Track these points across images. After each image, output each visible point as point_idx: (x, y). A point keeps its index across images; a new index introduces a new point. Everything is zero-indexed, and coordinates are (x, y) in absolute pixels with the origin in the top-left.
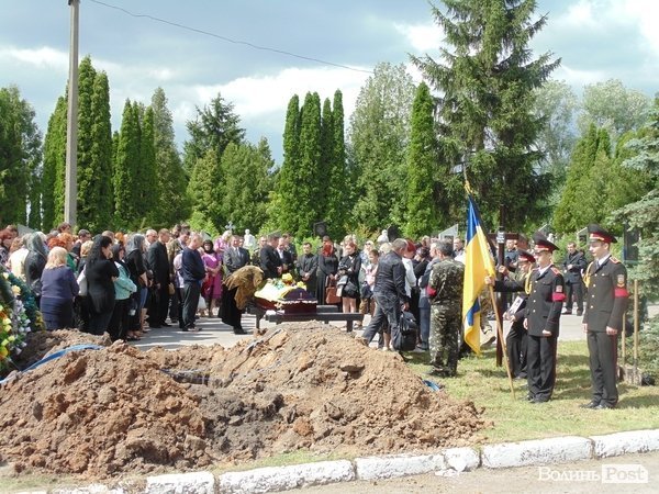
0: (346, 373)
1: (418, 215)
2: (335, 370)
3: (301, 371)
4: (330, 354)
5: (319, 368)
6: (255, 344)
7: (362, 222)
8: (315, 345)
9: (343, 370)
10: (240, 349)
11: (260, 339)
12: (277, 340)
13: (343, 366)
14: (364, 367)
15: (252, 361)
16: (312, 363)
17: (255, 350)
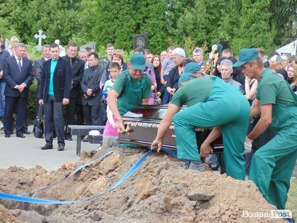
0: (194, 203)
1: (252, 28)
2: (183, 199)
3: (142, 199)
4: (175, 181)
5: (164, 196)
6: (83, 167)
7: (187, 36)
8: (156, 170)
9: (191, 199)
10: (66, 172)
11: (88, 162)
12: (107, 164)
13: (191, 194)
14: (213, 197)
15: (80, 187)
16: (156, 190)
17: (83, 174)
